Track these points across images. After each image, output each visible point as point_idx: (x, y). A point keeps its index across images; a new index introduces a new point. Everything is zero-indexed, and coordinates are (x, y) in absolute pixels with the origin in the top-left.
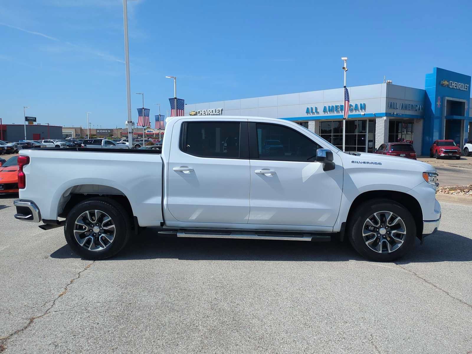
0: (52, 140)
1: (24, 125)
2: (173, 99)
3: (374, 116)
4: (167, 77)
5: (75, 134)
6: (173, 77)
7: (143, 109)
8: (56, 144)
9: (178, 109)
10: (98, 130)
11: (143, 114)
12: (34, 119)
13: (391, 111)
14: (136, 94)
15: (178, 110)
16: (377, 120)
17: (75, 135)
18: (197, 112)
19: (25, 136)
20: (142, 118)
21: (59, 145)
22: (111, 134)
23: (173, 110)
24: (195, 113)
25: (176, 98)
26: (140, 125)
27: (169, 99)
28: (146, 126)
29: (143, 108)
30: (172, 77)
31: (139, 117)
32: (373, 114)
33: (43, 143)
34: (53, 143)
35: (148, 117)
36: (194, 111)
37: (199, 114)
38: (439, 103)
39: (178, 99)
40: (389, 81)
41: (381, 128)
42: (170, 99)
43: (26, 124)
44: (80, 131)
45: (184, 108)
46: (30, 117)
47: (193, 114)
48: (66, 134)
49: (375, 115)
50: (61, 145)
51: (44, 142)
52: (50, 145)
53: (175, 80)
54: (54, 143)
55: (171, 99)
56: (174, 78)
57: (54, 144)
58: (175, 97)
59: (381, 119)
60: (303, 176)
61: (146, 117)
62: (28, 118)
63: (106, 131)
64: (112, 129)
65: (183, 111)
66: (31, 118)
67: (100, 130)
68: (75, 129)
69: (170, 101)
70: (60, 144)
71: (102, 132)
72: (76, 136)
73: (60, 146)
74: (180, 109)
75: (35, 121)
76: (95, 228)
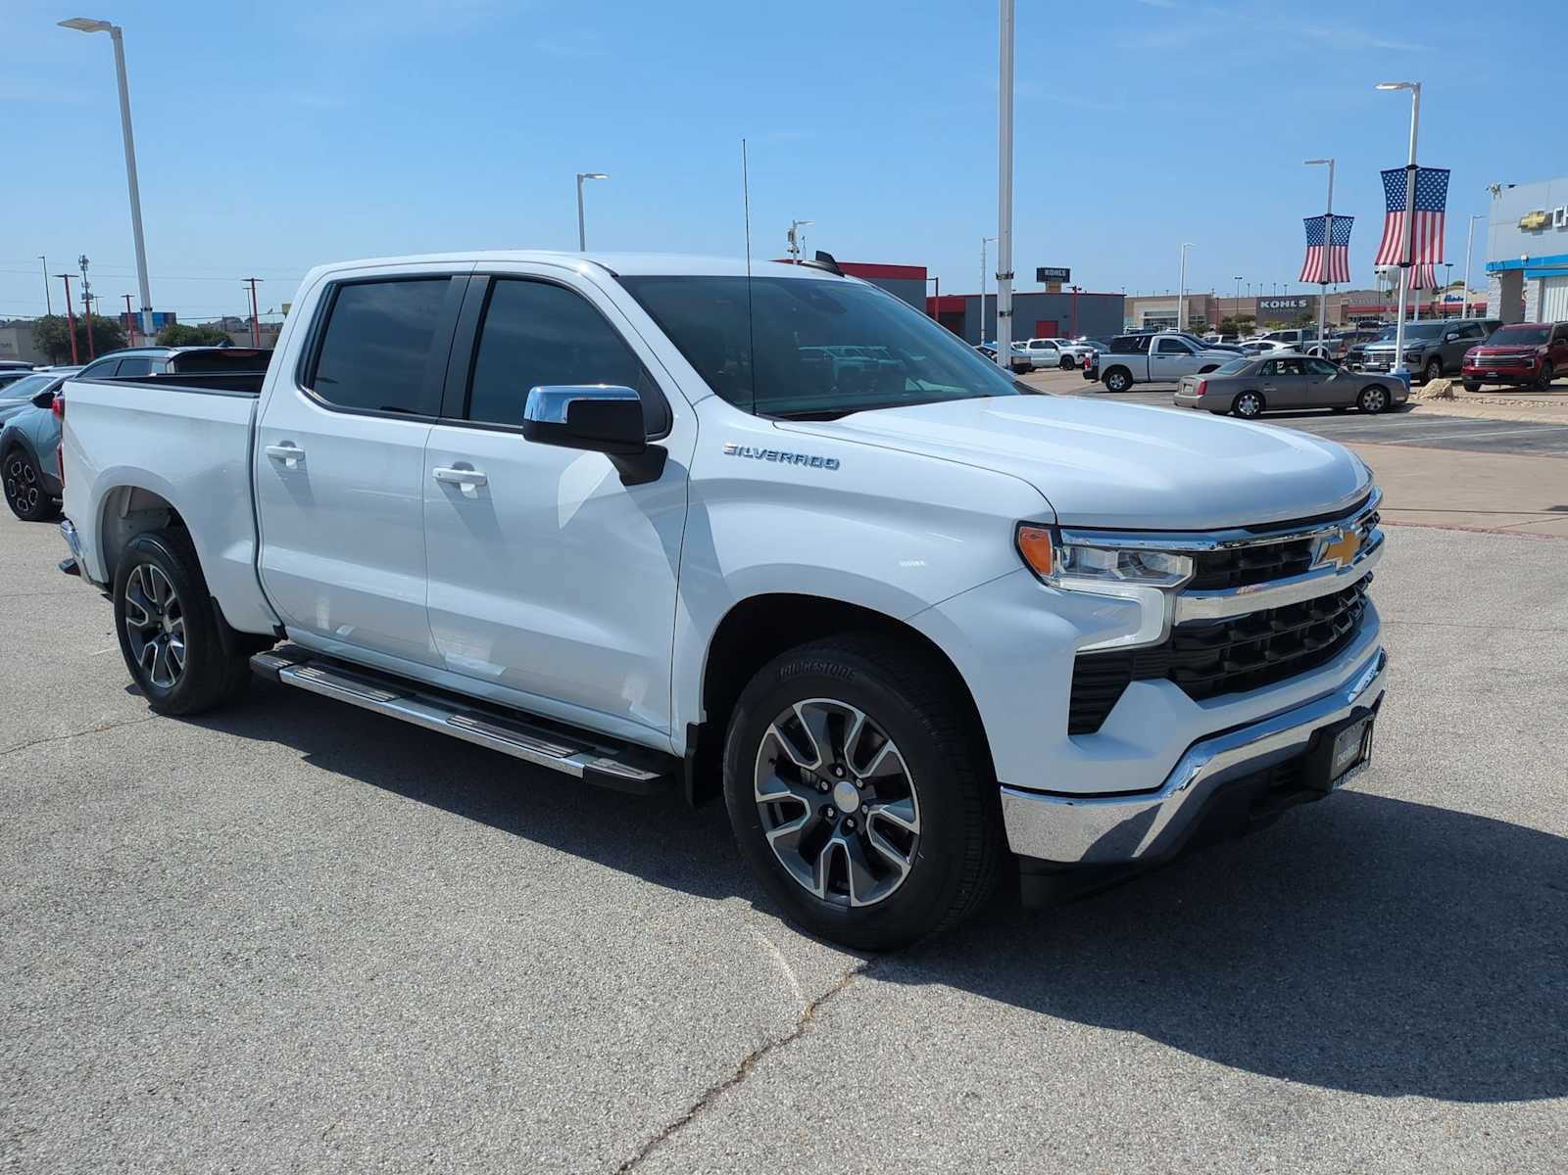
0: (1053, 340)
1: (980, 296)
2: (1403, 170)
4: (1380, 87)
5: (1190, 318)
6: (1408, 85)
7: (1329, 220)
8: (1063, 353)
9: (1420, 209)
10: (1265, 299)
11: (1327, 238)
12: (1064, 275)
14: (1307, 163)
15: (1420, 213)
17: (1187, 320)
18: (1550, 217)
19: (983, 327)
20: (1320, 251)
21: (1071, 356)
22: (1308, 311)
23: (1395, 216)
24: (1541, 219)
25: (1413, 167)
26: (1310, 280)
27: (1382, 173)
28: (1333, 279)
29: (1329, 215)
30: (1402, 86)
31: (1308, 250)
33: (1028, 349)
34: (1054, 350)
35: (1343, 248)
36: (1539, 213)
37: (1559, 221)
39: (1422, 169)
42: (1387, 172)
43: (987, 293)
44: (1203, 308)
45: (1444, 205)
46: (1054, 269)
47: (1534, 225)
48: (1161, 319)
50: (1077, 354)
51: (1031, 347)
52: (1046, 355)
53: (1414, 97)
54: (1060, 348)
55: (1397, 171)
56: (1412, 86)
57: (1057, 353)
58: (1410, 164)
60: (559, 503)
61: (1337, 247)
62: (1047, 273)
63: (1293, 303)
64: (1314, 296)
65: (1438, 215)
66: (1057, 273)
67: (1270, 299)
68: (1190, 303)
69: (1384, 179)
70: (1076, 351)
71: (1277, 306)
72: (1190, 323)
73: (1076, 359)
74: (1426, 210)
75: (1067, 279)
76: (166, 619)
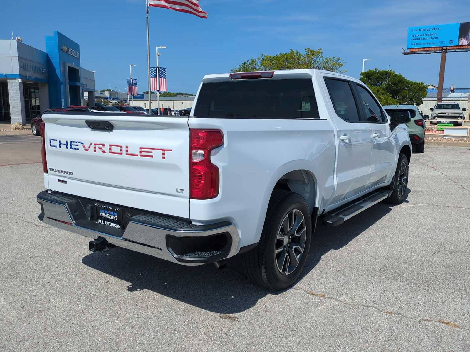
3: (5, 77)
13: (24, 73)
16: (9, 82)
32: (4, 74)
38: (62, 69)
40: (19, 38)
41: (16, 91)
49: (5, 75)
59: (14, 81)
76: (285, 243)
